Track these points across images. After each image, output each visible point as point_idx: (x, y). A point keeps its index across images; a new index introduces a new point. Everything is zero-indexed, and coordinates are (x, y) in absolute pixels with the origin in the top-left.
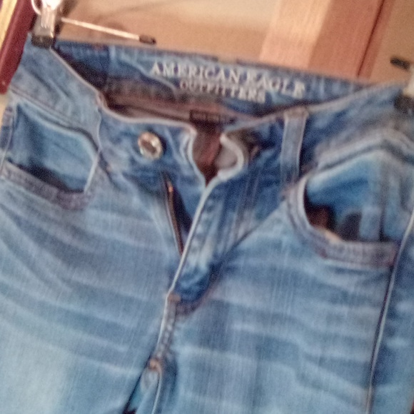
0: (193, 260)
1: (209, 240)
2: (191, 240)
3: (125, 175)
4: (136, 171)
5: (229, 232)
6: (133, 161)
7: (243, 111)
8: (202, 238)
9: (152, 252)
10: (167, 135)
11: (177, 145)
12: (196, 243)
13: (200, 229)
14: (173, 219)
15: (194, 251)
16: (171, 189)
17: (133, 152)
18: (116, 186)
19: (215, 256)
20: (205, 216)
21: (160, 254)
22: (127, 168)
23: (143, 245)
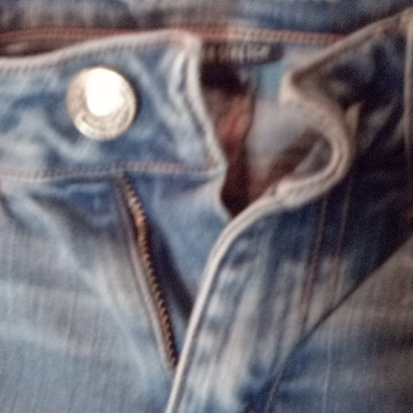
0: (201, 384)
1: (239, 331)
2: (196, 336)
3: (37, 197)
4: (62, 185)
5: (285, 313)
6: (54, 160)
7: (294, 27)
8: (222, 329)
9: (109, 365)
10: (136, 67)
11: (162, 83)
12: (206, 341)
13: (216, 308)
14: (150, 287)
15: (204, 360)
16: (140, 220)
17: (53, 138)
18: (21, 225)
19: (255, 370)
20: (227, 276)
21: (126, 368)
22: (39, 183)
23: (86, 350)
